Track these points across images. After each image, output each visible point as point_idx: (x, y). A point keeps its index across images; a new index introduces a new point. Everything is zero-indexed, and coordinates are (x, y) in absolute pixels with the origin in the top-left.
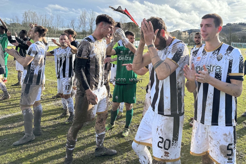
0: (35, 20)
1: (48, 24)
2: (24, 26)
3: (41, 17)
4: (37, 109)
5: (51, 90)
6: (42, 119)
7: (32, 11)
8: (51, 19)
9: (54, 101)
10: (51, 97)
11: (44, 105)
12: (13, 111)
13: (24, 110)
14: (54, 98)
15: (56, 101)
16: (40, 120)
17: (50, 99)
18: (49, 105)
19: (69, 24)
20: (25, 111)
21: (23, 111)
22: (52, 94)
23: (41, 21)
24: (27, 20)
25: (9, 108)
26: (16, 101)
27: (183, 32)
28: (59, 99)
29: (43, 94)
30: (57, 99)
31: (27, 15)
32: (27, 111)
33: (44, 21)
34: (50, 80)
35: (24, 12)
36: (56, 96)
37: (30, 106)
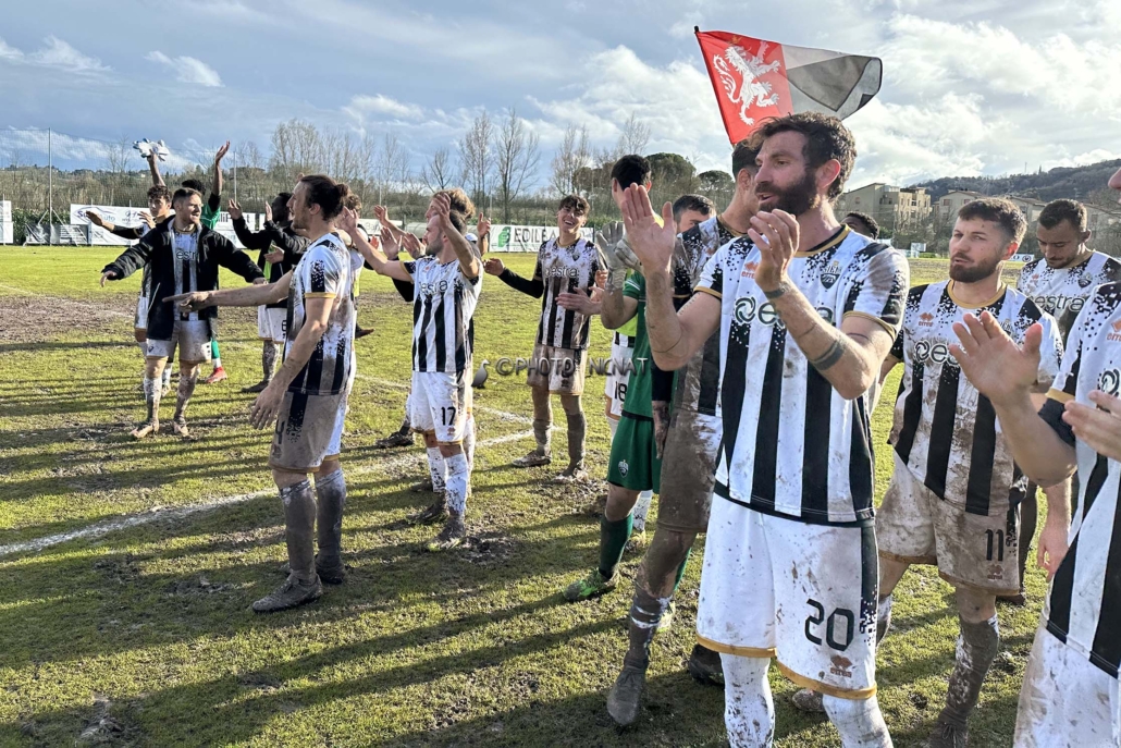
0: (311, 155)
1: (354, 171)
2: (275, 176)
3: (331, 145)
4: (328, 486)
5: (373, 416)
6: (347, 522)
7: (301, 122)
8: (364, 152)
9: (385, 456)
10: (371, 440)
11: (350, 469)
12: (249, 484)
13: (286, 487)
14: (383, 447)
15: (392, 457)
16: (340, 525)
17: (368, 448)
18: (368, 471)
19: (428, 168)
20: (289, 489)
21: (281, 490)
22: (376, 432)
23: (333, 160)
24: (284, 154)
25: (238, 471)
26: (257, 447)
27: (902, 190)
28: (400, 452)
29: (347, 430)
30: (397, 449)
31: (285, 137)
32: (296, 489)
33: (342, 160)
34: (367, 378)
35: (275, 128)
36: (390, 441)
37: (304, 472)
